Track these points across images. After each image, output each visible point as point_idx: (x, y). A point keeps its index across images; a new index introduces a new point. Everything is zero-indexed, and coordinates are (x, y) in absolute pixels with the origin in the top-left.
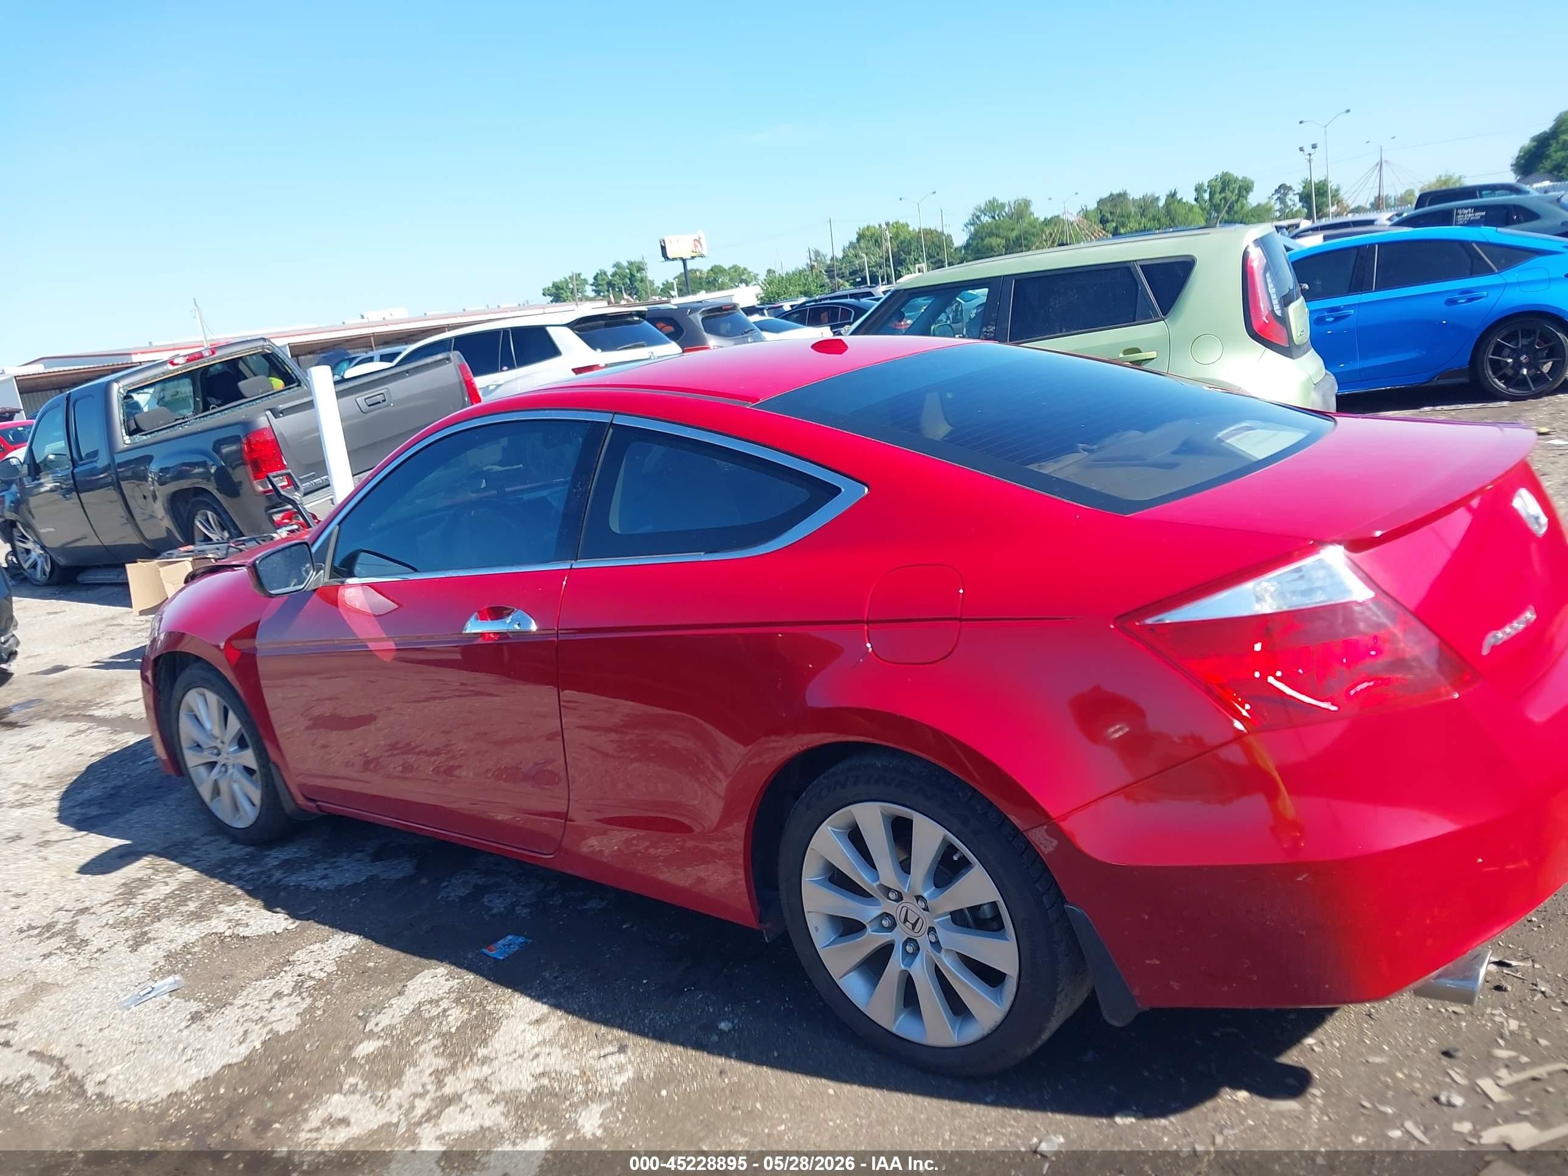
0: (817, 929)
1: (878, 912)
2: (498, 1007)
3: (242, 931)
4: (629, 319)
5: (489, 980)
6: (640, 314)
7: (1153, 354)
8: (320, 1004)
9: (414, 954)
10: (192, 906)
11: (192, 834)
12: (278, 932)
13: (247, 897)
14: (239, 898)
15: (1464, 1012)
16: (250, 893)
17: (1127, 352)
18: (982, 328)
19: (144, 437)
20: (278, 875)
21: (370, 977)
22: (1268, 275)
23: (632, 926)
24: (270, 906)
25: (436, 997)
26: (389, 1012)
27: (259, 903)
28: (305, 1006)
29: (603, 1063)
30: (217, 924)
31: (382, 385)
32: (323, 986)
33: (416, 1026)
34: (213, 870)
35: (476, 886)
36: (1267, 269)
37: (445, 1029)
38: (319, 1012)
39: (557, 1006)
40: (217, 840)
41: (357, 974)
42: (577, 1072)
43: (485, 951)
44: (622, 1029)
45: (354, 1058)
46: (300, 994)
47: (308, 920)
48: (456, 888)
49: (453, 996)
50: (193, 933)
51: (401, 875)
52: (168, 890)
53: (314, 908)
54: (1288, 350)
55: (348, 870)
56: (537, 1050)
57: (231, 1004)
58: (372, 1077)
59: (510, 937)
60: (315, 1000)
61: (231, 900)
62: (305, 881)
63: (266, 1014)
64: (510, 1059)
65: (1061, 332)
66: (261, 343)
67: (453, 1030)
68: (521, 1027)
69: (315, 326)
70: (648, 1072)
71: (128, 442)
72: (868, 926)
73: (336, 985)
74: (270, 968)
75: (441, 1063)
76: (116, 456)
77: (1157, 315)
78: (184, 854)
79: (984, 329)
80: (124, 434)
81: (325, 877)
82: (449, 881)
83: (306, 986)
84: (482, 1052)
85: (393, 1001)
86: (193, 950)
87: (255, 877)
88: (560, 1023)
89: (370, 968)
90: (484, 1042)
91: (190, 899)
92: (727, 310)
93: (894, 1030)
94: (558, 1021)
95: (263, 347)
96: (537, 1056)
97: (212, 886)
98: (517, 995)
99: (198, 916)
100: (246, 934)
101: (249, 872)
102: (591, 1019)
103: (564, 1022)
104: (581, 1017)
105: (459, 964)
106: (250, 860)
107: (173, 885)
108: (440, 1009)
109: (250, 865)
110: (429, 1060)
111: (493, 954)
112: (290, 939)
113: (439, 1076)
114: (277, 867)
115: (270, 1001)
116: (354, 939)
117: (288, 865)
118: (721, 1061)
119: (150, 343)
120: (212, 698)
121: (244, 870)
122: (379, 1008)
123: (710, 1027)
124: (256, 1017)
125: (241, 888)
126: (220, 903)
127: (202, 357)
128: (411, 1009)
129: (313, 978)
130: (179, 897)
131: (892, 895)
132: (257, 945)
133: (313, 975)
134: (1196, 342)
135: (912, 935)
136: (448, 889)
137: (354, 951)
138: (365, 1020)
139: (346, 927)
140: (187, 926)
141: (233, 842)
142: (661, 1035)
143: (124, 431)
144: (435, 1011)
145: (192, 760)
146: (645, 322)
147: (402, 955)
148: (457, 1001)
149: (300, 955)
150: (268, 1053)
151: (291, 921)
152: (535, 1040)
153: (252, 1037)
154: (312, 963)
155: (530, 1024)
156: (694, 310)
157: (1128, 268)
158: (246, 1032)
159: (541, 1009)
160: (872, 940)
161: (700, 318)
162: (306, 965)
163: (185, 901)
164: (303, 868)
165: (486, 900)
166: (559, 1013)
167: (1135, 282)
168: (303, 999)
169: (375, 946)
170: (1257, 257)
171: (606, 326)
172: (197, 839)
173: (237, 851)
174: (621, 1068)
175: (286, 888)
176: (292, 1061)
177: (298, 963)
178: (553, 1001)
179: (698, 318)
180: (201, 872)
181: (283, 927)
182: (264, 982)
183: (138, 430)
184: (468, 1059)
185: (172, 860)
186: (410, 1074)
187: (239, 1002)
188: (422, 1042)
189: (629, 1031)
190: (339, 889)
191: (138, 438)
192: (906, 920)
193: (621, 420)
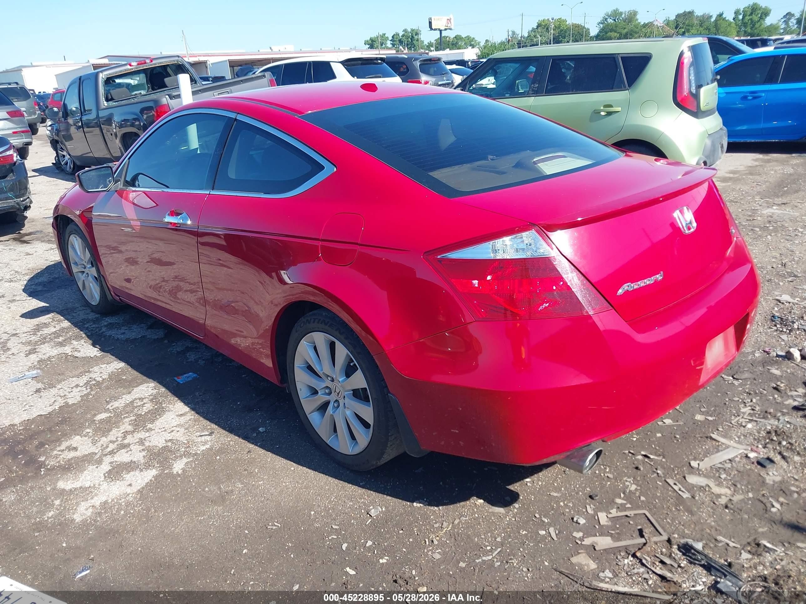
0: (301, 390)
1: (325, 386)
2: (168, 405)
3: (76, 354)
4: (375, 61)
5: (171, 392)
6: (382, 59)
7: (619, 109)
8: (93, 393)
9: (145, 375)
10: (61, 339)
11: (77, 305)
12: (92, 356)
13: (87, 338)
14: (82, 338)
15: (612, 477)
16: (88, 337)
17: (606, 106)
18: (531, 85)
19: (114, 103)
20: (104, 329)
21: (121, 383)
22: (692, 68)
23: (246, 377)
24: (94, 345)
25: (143, 397)
26: (120, 401)
27: (91, 342)
28: (85, 393)
29: (200, 439)
30: (67, 350)
31: (228, 87)
32: (98, 384)
33: (128, 409)
34: (79, 324)
35: (187, 347)
36: (692, 64)
37: (139, 412)
38: (91, 397)
39: (193, 409)
40: (86, 309)
41: (116, 381)
42: (186, 442)
43: (176, 378)
44: (216, 425)
45: (94, 420)
46: (86, 387)
47: (107, 353)
48: (178, 347)
49: (151, 397)
50: (55, 352)
51: (156, 337)
52: (54, 330)
53: (113, 347)
54: (697, 113)
55: (135, 332)
56: (173, 429)
57: (55, 387)
58: (96, 430)
59: (190, 374)
60: (92, 390)
61: (77, 338)
62: (114, 334)
63: (67, 394)
64: (160, 431)
65: (573, 91)
66: (177, 58)
67: (143, 413)
68: (173, 417)
69: (244, 51)
70: (217, 446)
71: (106, 105)
72: (319, 391)
73: (104, 385)
74: (81, 373)
75: (130, 428)
76: (99, 111)
77: (625, 87)
78: (69, 314)
79: (532, 85)
80: (104, 101)
81: (124, 333)
82: (177, 343)
83: (91, 383)
84: (150, 426)
85: (124, 396)
86: (52, 360)
87: (94, 329)
88: (191, 417)
89: (123, 379)
90: (152, 422)
91: (61, 336)
92: (434, 61)
93: (328, 442)
94: (191, 415)
95: (178, 61)
96: (172, 431)
97: (74, 331)
98: (179, 401)
99: (61, 344)
100: (77, 356)
101: (92, 327)
102: (206, 418)
103: (193, 417)
104: (201, 416)
105: (161, 383)
106: (95, 321)
107: (58, 327)
108: (142, 403)
109: (94, 323)
110: (126, 426)
111: (178, 380)
112: (96, 360)
113: (126, 434)
114: (105, 326)
115: (72, 388)
116: (122, 365)
117: (111, 326)
118: (251, 446)
119: (161, 53)
120: (80, 240)
121: (91, 326)
122: (116, 398)
123: (255, 429)
124: (62, 395)
125: (85, 334)
126: (73, 339)
127: (145, 63)
128: (130, 401)
129: (95, 380)
130: (57, 334)
131: (329, 379)
132: (81, 361)
133: (96, 379)
134: (643, 104)
135: (338, 399)
136: (174, 347)
137: (120, 370)
138: (108, 403)
139: (121, 358)
140: (54, 348)
141: (92, 311)
142: (231, 430)
143: (104, 99)
144: (140, 403)
145: (75, 269)
146: (385, 64)
147: (140, 375)
148: (151, 400)
149: (96, 369)
150: (60, 412)
151: (100, 352)
152: (175, 424)
153: (56, 403)
154: (99, 373)
155: (177, 416)
156: (416, 59)
157: (614, 58)
158: (55, 401)
159: (187, 409)
160: (322, 398)
161: (418, 64)
162: (95, 374)
163: (59, 336)
164: (116, 327)
165: (188, 354)
166: (193, 412)
167: (616, 66)
168: (87, 389)
169: (130, 369)
170: (688, 57)
171: (362, 64)
172: (77, 308)
173: (92, 316)
174: (205, 443)
175: (105, 336)
176: (69, 418)
177: (92, 372)
178: (193, 406)
179: (417, 64)
180: (72, 324)
181: (94, 354)
182: (74, 379)
183: (112, 99)
184: (142, 428)
185: (62, 316)
186: (114, 431)
187: (59, 387)
188: (127, 417)
189: (219, 425)
190: (127, 340)
191: (111, 103)
192: (335, 391)
193: (241, 118)
